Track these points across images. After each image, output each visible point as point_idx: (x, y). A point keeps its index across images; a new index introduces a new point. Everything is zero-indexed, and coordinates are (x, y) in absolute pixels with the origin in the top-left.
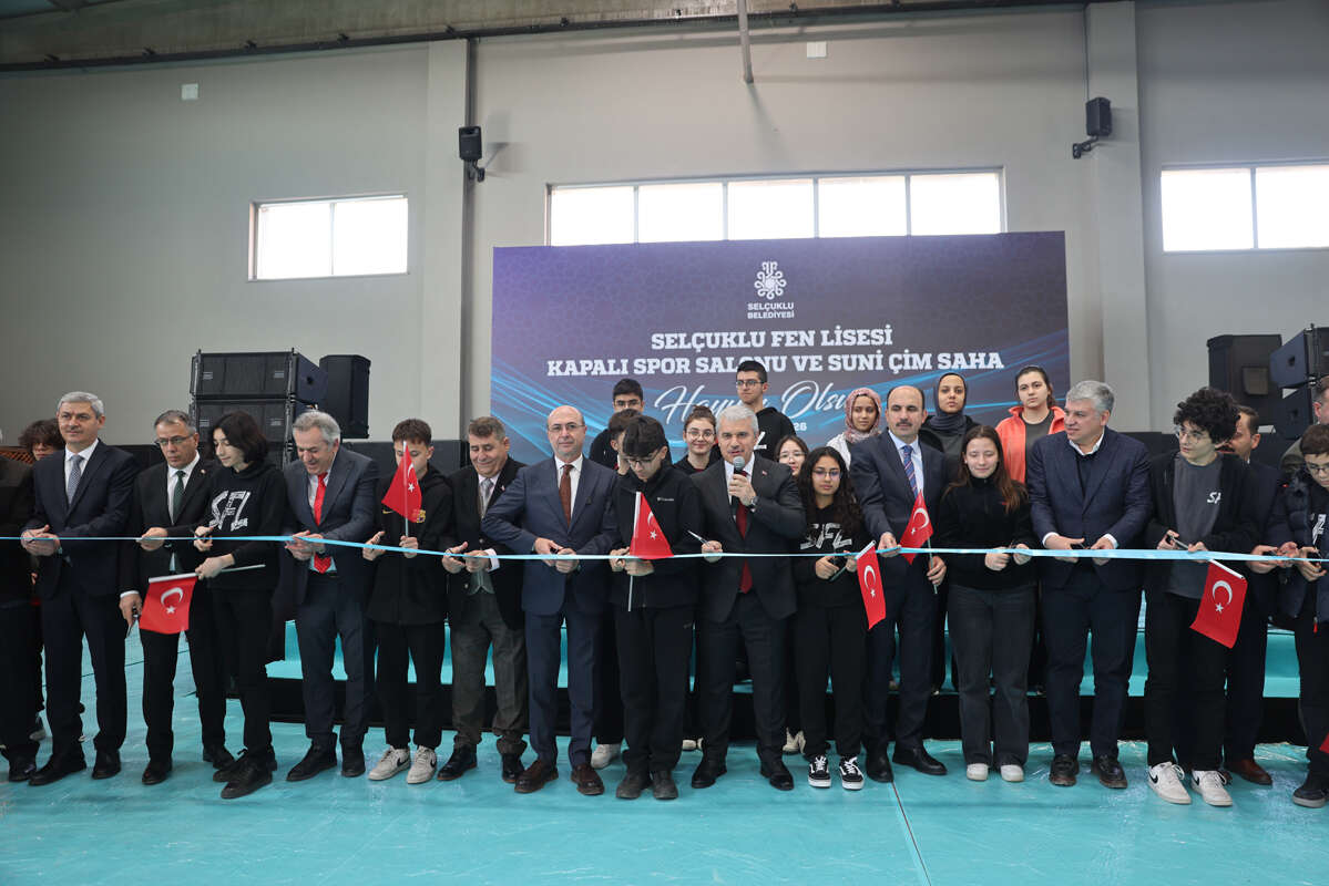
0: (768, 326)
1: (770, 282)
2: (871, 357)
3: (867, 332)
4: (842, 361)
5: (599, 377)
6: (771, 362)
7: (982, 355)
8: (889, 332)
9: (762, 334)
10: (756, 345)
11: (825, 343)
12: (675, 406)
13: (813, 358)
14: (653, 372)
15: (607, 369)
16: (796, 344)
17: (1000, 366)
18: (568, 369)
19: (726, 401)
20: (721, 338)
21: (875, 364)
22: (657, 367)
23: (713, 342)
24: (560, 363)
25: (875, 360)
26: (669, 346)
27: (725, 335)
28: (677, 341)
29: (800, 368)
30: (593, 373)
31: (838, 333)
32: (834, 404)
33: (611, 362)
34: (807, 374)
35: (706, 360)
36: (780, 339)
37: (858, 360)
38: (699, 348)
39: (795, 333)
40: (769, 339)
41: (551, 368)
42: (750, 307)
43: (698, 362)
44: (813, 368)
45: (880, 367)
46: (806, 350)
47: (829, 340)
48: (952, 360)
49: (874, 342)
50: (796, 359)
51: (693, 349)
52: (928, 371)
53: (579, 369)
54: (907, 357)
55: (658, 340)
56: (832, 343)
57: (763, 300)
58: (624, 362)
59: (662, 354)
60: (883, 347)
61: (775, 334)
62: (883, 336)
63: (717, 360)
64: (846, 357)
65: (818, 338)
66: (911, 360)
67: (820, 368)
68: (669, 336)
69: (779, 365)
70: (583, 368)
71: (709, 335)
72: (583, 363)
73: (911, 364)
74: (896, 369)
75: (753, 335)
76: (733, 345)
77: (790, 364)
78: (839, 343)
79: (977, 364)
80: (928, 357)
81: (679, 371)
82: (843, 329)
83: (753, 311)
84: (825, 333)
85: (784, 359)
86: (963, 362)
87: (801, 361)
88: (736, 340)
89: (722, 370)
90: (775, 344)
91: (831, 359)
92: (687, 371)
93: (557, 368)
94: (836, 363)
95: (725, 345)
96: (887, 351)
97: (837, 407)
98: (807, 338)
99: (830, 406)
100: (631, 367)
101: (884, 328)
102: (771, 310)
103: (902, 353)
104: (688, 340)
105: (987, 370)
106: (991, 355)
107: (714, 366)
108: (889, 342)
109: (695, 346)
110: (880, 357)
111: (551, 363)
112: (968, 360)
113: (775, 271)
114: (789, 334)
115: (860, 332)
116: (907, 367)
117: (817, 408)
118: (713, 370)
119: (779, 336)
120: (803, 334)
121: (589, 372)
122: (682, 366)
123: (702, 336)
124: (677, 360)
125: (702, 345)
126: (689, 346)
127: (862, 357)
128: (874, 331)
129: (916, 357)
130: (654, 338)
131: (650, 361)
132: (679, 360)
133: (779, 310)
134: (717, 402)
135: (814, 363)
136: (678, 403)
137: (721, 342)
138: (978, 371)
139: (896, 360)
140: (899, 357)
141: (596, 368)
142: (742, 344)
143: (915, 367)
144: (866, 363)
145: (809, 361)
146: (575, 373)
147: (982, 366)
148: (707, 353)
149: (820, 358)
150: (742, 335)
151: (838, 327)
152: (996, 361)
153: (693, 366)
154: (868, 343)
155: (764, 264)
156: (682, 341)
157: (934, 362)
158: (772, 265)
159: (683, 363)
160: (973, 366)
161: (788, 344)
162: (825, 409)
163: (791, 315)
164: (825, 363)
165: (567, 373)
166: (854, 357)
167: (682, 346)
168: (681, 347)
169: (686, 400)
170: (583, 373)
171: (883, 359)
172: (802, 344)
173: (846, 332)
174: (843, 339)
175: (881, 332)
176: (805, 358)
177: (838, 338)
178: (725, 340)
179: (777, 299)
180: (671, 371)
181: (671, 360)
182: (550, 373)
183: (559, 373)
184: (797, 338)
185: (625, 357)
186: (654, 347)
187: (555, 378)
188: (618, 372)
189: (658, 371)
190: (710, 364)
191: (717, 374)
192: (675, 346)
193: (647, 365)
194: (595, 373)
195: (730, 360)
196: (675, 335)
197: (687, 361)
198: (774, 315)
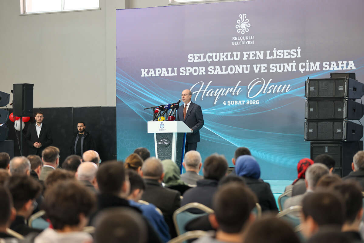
0: (242, 49)
1: (243, 25)
2: (290, 64)
3: (289, 51)
4: (276, 67)
5: (164, 77)
6: (243, 68)
7: (345, 62)
8: (299, 51)
9: (239, 53)
10: (236, 59)
11: (268, 57)
12: (199, 92)
13: (262, 66)
14: (189, 74)
15: (168, 73)
16: (254, 58)
18: (150, 73)
19: (222, 89)
21: (292, 68)
22: (190, 71)
23: (216, 58)
24: (147, 70)
25: (292, 66)
26: (196, 61)
27: (221, 54)
28: (199, 58)
29: (256, 71)
31: (275, 52)
32: (272, 90)
33: (170, 69)
34: (260, 74)
35: (213, 67)
36: (247, 56)
37: (284, 66)
39: (254, 52)
40: (242, 56)
41: (143, 73)
42: (233, 38)
43: (209, 68)
44: (262, 71)
45: (294, 70)
46: (259, 62)
48: (330, 65)
49: (292, 57)
50: (254, 66)
51: (207, 62)
52: (318, 71)
53: (155, 73)
54: (308, 64)
55: (192, 58)
56: (271, 57)
57: (240, 35)
59: (193, 65)
60: (296, 59)
61: (245, 53)
62: (296, 53)
63: (218, 68)
64: (278, 65)
65: (265, 55)
66: (310, 65)
67: (266, 71)
68: (196, 55)
69: (247, 70)
70: (157, 73)
71: (214, 54)
72: (157, 70)
73: (310, 68)
74: (302, 71)
76: (225, 59)
77: (252, 68)
78: (275, 57)
79: (343, 67)
80: (318, 64)
81: (200, 74)
82: (277, 50)
83: (235, 41)
84: (268, 52)
85: (249, 66)
86: (335, 66)
87: (257, 67)
88: (227, 57)
89: (220, 73)
90: (245, 58)
91: (271, 66)
92: (204, 73)
93: (145, 73)
94: (274, 68)
95: (221, 60)
96: (298, 61)
97: (274, 92)
98: (260, 55)
99: (270, 91)
100: (178, 72)
101: (297, 49)
102: (243, 40)
103: (306, 62)
104: (204, 57)
105: (347, 71)
106: (349, 62)
107: (216, 71)
108: (299, 56)
109: (208, 60)
110: (294, 64)
111: (143, 70)
112: (338, 65)
113: (245, 19)
114: (251, 53)
115: (285, 51)
116: (308, 69)
117: (264, 92)
118: (216, 73)
119: (247, 54)
120: (258, 53)
121: (160, 74)
122: (202, 71)
123: (211, 55)
124: (200, 67)
125: (211, 60)
126: (205, 60)
127: (286, 65)
128: (292, 51)
129: (312, 64)
130: (189, 56)
131: (187, 68)
132: (200, 68)
133: (247, 40)
134: (218, 89)
135: (263, 68)
136: (200, 90)
137: (220, 58)
138: (342, 71)
139: (302, 65)
140: (304, 64)
141: (163, 73)
142: (229, 59)
143: (311, 70)
144: (288, 68)
145: (260, 67)
146: (154, 75)
148: (214, 64)
149: (266, 65)
150: (229, 54)
151: (275, 49)
152: (352, 65)
153: (207, 71)
154: (289, 57)
155: (240, 15)
156: (202, 58)
157: (321, 66)
158: (244, 16)
159: (202, 69)
160: (340, 69)
161: (251, 58)
162: (268, 93)
163: (252, 43)
164: (268, 68)
165: (150, 75)
166: (282, 65)
168: (201, 61)
169: (204, 88)
170: (157, 75)
171: (296, 66)
172: (258, 58)
173: (279, 51)
174: (277, 55)
175: (295, 51)
176: (259, 66)
177: (275, 55)
178: (222, 57)
179: (246, 34)
180: (196, 74)
181: (197, 68)
182: (142, 75)
183: (146, 75)
184: (255, 55)
185: (176, 67)
186: (189, 61)
187: (145, 78)
188: (173, 74)
189: (191, 74)
190: (215, 69)
191: (218, 75)
192: (199, 61)
193: (186, 70)
194: (162, 75)
195: (224, 67)
196: (199, 55)
197: (204, 68)
198: (244, 43)
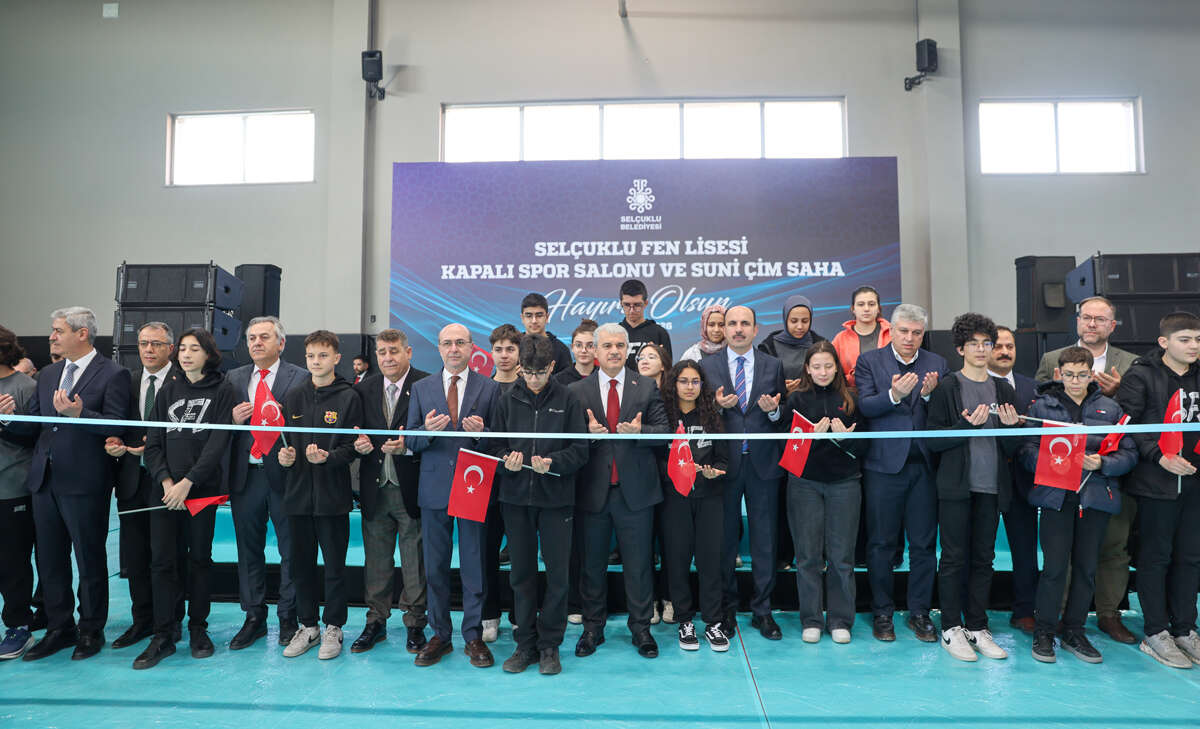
0: (639, 236)
1: (641, 198)
2: (729, 265)
3: (726, 242)
4: (703, 268)
5: (487, 280)
6: (641, 268)
7: (826, 264)
8: (745, 243)
9: (634, 244)
10: (627, 253)
11: (688, 252)
13: (678, 265)
14: (536, 277)
15: (495, 273)
16: (663, 253)
17: (841, 274)
18: (460, 273)
19: (601, 303)
20: (597, 246)
21: (732, 271)
22: (540, 272)
23: (590, 250)
24: (452, 267)
25: (732, 268)
26: (550, 254)
27: (600, 244)
28: (558, 249)
29: (667, 274)
30: (482, 277)
31: (700, 243)
32: (696, 307)
33: (499, 267)
34: (673, 279)
35: (583, 266)
36: (649, 248)
37: (717, 268)
38: (577, 255)
39: (663, 243)
40: (639, 248)
41: (445, 272)
42: (623, 219)
43: (577, 267)
44: (678, 274)
45: (737, 274)
46: (672, 258)
47: (692, 250)
48: (800, 268)
49: (731, 252)
50: (663, 266)
51: (572, 256)
52: (779, 277)
53: (470, 273)
54: (760, 265)
55: (541, 249)
56: (694, 252)
57: (635, 213)
58: (511, 267)
59: (544, 260)
60: (739, 256)
61: (644, 243)
62: (739, 246)
63: (593, 267)
64: (707, 265)
65: (683, 248)
66: (764, 267)
67: (684, 275)
68: (550, 244)
69: (648, 272)
70: (474, 273)
71: (586, 244)
72: (473, 267)
73: (764, 271)
74: (751, 276)
75: (626, 244)
76: (608, 253)
77: (658, 270)
78: (701, 252)
79: (822, 272)
80: (778, 265)
81: (559, 276)
82: (705, 240)
83: (625, 223)
84: (689, 243)
85: (652, 266)
86: (809, 270)
87: (667, 268)
88: (610, 248)
89: (597, 275)
90: (645, 252)
91: (694, 266)
92: (567, 276)
93: (450, 272)
94: (699, 271)
95: (600, 253)
96: (743, 259)
97: (699, 309)
98: (673, 248)
99: (693, 308)
100: (516, 271)
101: (740, 239)
102: (641, 223)
103: (757, 261)
104: (567, 248)
105: (829, 277)
106: (833, 264)
107: (590, 271)
108: (745, 252)
109: (574, 253)
110: (736, 265)
111: (444, 268)
112: (813, 268)
113: (645, 188)
114: (657, 243)
115: (720, 243)
116: (760, 274)
117: (682, 309)
118: (589, 276)
119: (648, 246)
120: (669, 244)
121: (479, 276)
122: (562, 271)
123: (580, 244)
124: (558, 266)
125: (580, 253)
126: (568, 254)
127: (721, 265)
128: (732, 242)
129: (768, 265)
130: (537, 246)
131: (534, 266)
132: (560, 266)
133: (648, 223)
134: (593, 304)
135: (678, 270)
136: (558, 304)
137: (597, 250)
138: (822, 278)
139: (750, 267)
140: (754, 265)
141: (485, 273)
142: (615, 252)
143: (767, 274)
144: (725, 270)
145: (674, 268)
146: (466, 276)
147: (826, 274)
148: (585, 260)
149: (684, 265)
150: (615, 244)
151: (700, 238)
152: (837, 270)
153: (572, 272)
154: (726, 252)
155: (635, 181)
156: (562, 249)
157: (784, 269)
158: (643, 183)
159: (563, 269)
160: (818, 274)
161: (656, 252)
162: (689, 310)
163: (658, 227)
164: (688, 270)
165: (458, 277)
166: (714, 265)
167: (562, 253)
169: (566, 301)
170: (474, 276)
171: (739, 267)
172: (669, 253)
173: (708, 242)
174: (704, 249)
175: (738, 242)
176: (671, 265)
177: (700, 247)
178: (600, 249)
179: (647, 213)
180: (552, 276)
181: (552, 266)
182: (444, 277)
183: (452, 277)
184: (664, 248)
185: (511, 263)
186: (537, 254)
187: (448, 281)
188: (505, 276)
189: (541, 276)
190: (587, 269)
191: (593, 279)
192: (556, 254)
193: (531, 270)
194: (484, 277)
195: (605, 266)
196: (556, 244)
197: (567, 267)
198: (643, 227)
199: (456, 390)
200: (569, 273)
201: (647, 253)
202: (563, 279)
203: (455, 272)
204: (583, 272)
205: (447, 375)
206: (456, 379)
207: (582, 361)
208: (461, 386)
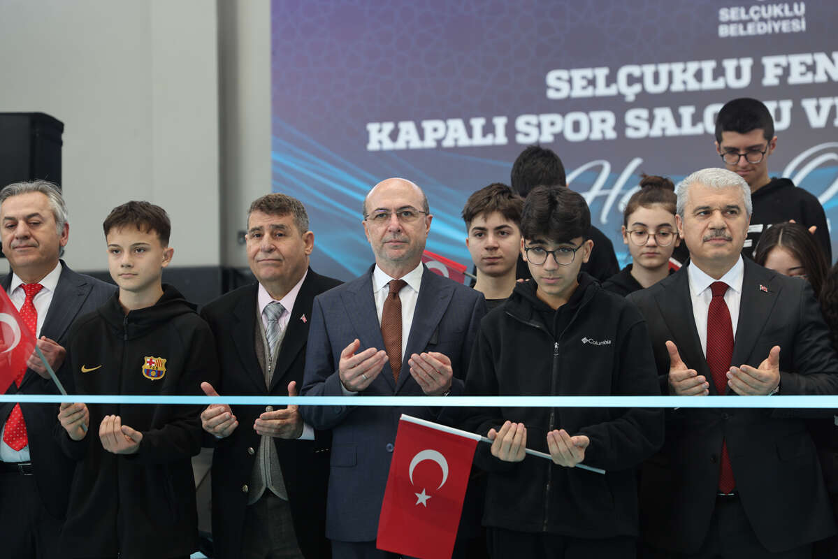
0: (758, 47)
5: (456, 149)
9: (747, 64)
14: (550, 139)
15: (470, 136)
16: (808, 78)
18: (403, 137)
20: (670, 74)
22: (557, 129)
23: (656, 82)
24: (388, 126)
26: (578, 92)
27: (677, 68)
28: (592, 82)
29: (818, 122)
30: (445, 144)
33: (478, 123)
34: (831, 131)
35: (644, 113)
36: (779, 71)
38: (631, 93)
39: (808, 58)
40: (758, 71)
41: (374, 136)
42: (724, 14)
43: (630, 117)
46: (828, 90)
50: (809, 105)
51: (620, 96)
53: (421, 135)
55: (559, 83)
58: (500, 122)
59: (565, 106)
61: (769, 62)
63: (664, 114)
68: (576, 74)
70: (429, 135)
71: (649, 70)
72: (428, 125)
75: (730, 65)
76: (693, 85)
77: (799, 114)
81: (596, 135)
83: (729, 23)
85: (786, 106)
87: (818, 108)
88: (699, 76)
89: (672, 130)
90: (770, 81)
92: (611, 135)
93: (384, 136)
95: (677, 87)
98: (831, 68)
100: (511, 131)
102: (762, 20)
104: (611, 80)
107: (658, 125)
109: (624, 89)
111: (373, 128)
114: (795, 60)
118: (656, 132)
119: (777, 66)
120: (822, 59)
121: (439, 142)
122: (601, 126)
123: (635, 70)
124: (593, 115)
125: (637, 88)
126: (612, 91)
130: (552, 78)
131: (546, 119)
132: (596, 116)
133: (777, 19)
136: (596, 191)
137: (671, 81)
141: (451, 134)
142: (708, 84)
145: (833, 109)
146: (416, 143)
148: (647, 101)
150: (708, 66)
153: (620, 126)
156: (601, 81)
159: (603, 121)
161: (795, 78)
163: (799, 26)
165: (401, 144)
167: (602, 90)
168: (598, 93)
169: (609, 184)
170: (430, 143)
172: (821, 77)
176: (826, 103)
178: (678, 77)
180: (581, 136)
181: (581, 117)
182: (373, 146)
183: (388, 145)
184: (812, 68)
185: (500, 114)
186: (552, 94)
187: (381, 154)
188: (489, 140)
189: (559, 136)
190: (651, 120)
191: (664, 140)
192: (589, 92)
193: (539, 126)
194: (448, 143)
195: (687, 112)
196: (588, 73)
197: (610, 117)
198: (765, 28)
199: (399, 307)
200: (615, 128)
201: (775, 82)
202: (604, 142)
203: (394, 136)
204: (644, 127)
205: (381, 280)
206: (398, 287)
207: (646, 262)
208: (409, 300)
